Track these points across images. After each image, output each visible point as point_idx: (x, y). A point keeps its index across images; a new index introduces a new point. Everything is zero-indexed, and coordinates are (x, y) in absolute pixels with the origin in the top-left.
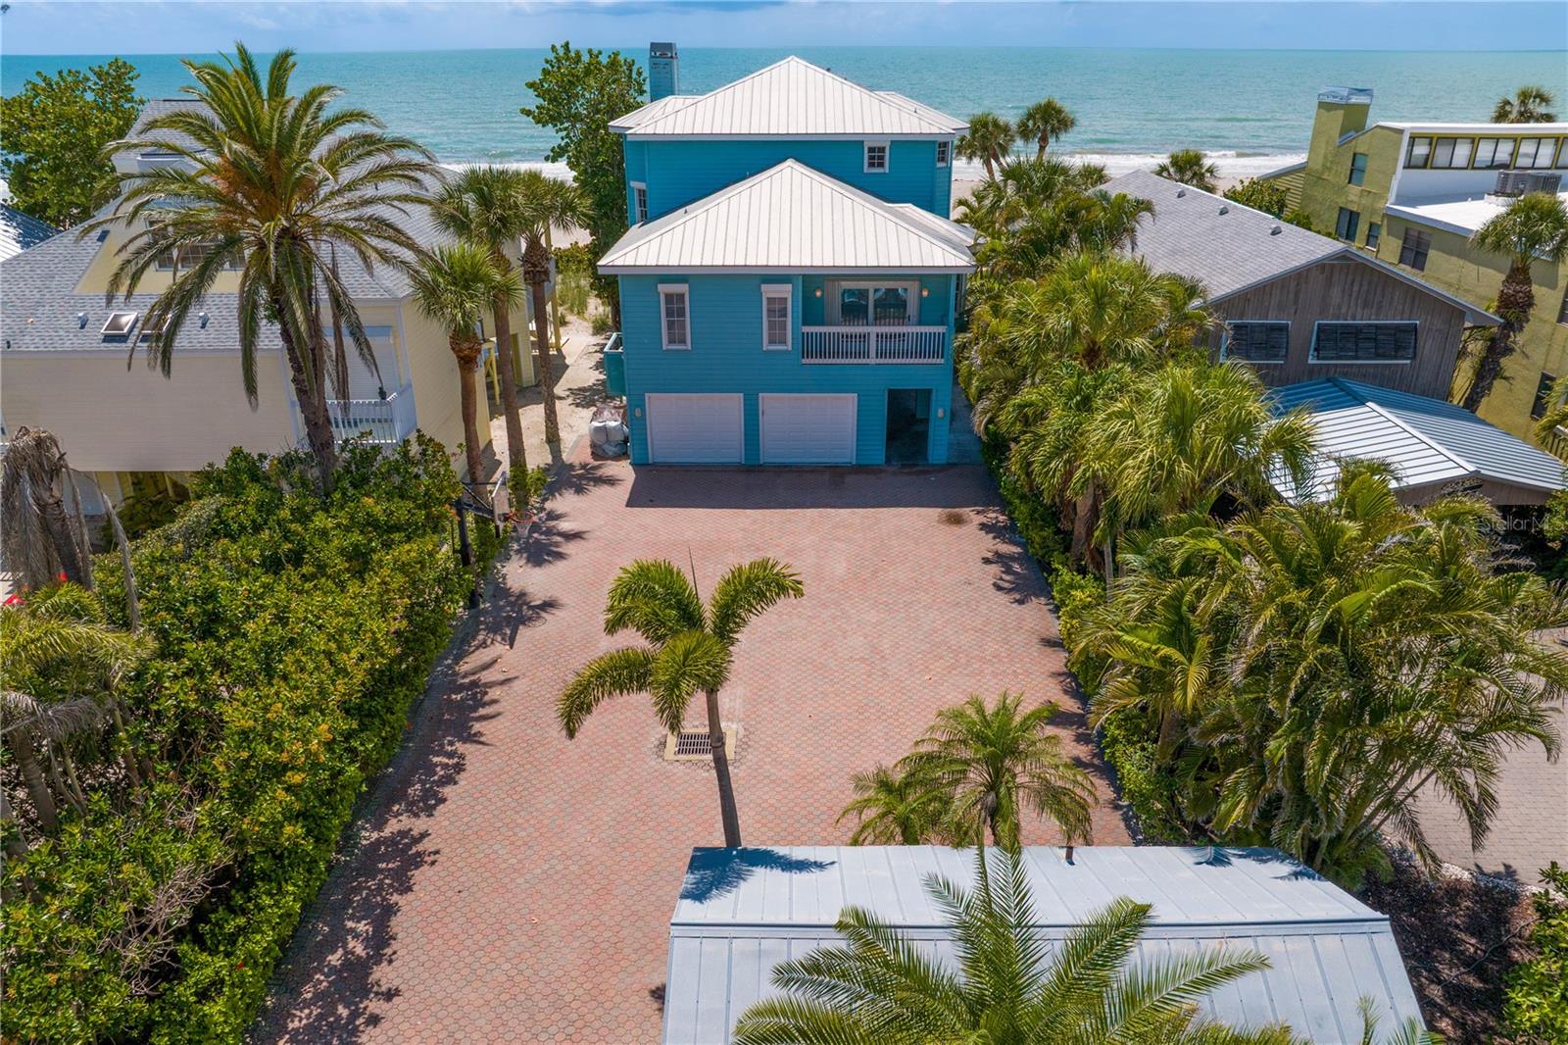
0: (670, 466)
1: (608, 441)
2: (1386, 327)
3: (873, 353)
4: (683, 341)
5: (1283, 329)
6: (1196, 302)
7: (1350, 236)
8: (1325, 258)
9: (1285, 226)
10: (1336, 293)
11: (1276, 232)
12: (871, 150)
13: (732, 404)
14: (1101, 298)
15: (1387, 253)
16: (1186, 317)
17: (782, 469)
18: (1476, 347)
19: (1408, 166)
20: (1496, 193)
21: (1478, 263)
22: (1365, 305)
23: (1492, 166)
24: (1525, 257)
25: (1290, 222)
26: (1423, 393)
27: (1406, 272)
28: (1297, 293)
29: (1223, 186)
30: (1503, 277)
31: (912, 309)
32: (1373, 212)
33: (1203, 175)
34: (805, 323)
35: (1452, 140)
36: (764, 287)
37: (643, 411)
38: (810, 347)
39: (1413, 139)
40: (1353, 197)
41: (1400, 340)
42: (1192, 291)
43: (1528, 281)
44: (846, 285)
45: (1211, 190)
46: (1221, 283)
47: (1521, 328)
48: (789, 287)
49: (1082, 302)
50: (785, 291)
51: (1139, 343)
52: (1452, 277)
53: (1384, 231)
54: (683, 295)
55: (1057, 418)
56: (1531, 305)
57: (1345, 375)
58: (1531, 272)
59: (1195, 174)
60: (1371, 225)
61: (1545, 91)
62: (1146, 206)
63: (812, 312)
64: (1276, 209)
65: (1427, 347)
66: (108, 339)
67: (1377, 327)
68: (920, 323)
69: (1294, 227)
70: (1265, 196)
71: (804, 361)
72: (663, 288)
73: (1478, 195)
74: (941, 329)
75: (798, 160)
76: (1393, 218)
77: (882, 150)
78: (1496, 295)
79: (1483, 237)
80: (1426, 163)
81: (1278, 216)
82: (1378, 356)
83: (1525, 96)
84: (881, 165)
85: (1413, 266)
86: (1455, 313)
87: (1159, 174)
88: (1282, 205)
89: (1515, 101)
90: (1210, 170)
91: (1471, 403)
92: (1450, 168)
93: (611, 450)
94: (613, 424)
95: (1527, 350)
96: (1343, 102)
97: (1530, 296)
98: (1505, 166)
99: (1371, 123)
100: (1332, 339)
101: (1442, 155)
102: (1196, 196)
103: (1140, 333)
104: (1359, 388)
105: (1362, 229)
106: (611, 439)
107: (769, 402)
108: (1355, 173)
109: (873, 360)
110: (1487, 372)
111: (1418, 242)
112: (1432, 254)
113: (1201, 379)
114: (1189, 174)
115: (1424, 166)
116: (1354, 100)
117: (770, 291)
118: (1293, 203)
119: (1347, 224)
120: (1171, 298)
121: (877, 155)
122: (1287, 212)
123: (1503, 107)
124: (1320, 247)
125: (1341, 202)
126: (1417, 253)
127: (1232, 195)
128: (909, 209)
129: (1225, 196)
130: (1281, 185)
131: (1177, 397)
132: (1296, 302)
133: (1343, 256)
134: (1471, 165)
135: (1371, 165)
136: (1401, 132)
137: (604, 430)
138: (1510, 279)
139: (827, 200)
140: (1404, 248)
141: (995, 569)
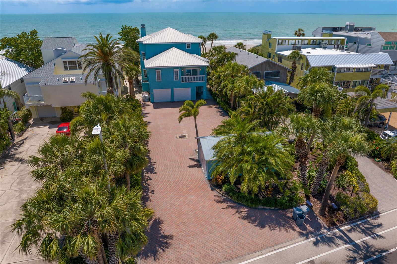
0: (158, 102)
1: (146, 99)
2: (275, 72)
3: (193, 80)
4: (160, 80)
5: (259, 73)
6: (246, 69)
7: (270, 57)
8: (265, 61)
9: (259, 56)
10: (267, 67)
11: (257, 57)
12: (187, 45)
13: (169, 90)
14: (233, 68)
15: (276, 60)
16: (245, 71)
17: (178, 102)
18: (289, 75)
19: (278, 45)
20: (292, 49)
21: (290, 61)
22: (272, 68)
23: (292, 45)
24: (295, 60)
25: (259, 55)
26: (282, 82)
27: (279, 64)
28: (261, 67)
29: (247, 49)
30: (292, 63)
31: (198, 73)
32: (273, 53)
33: (243, 47)
34: (181, 76)
35: (285, 40)
36: (174, 70)
37: (153, 93)
38: (182, 80)
39: (279, 40)
40: (270, 50)
41: (277, 74)
42: (246, 67)
43: (295, 64)
44: (187, 69)
45: (245, 50)
46: (250, 66)
47: (295, 71)
48: (179, 69)
49: (231, 69)
50: (178, 70)
51: (239, 74)
52: (286, 64)
53: (275, 56)
54: (160, 72)
55: (230, 85)
56: (296, 67)
57: (270, 80)
58: (296, 63)
59: (242, 47)
60: (273, 55)
61: (303, 29)
62: (236, 54)
63: (182, 74)
64: (257, 53)
65: (282, 75)
66: (64, 82)
67: (274, 72)
68: (200, 75)
69: (260, 56)
70: (255, 50)
71: (181, 82)
72: (156, 71)
73: (290, 50)
74: (204, 76)
75: (175, 47)
76: (277, 54)
77: (189, 45)
78: (291, 66)
79: (288, 57)
80: (281, 44)
81: (257, 54)
82: (274, 77)
83: (299, 30)
84: (189, 48)
85: (280, 62)
86: (286, 69)
87: (235, 47)
88: (258, 52)
89: (298, 31)
90: (245, 46)
91: (289, 84)
92: (285, 45)
93: (146, 100)
94: (147, 96)
95: (297, 75)
96: (267, 33)
97: (296, 66)
98: (294, 44)
99: (272, 37)
100: (267, 74)
101: (284, 43)
102: (243, 51)
103: (239, 73)
104: (272, 82)
105: (272, 56)
106: (147, 98)
107: (175, 90)
108: (270, 46)
109: (193, 82)
110: (292, 79)
111: (281, 58)
112: (283, 60)
113: (249, 77)
114: (241, 47)
115: (281, 45)
116: (269, 33)
117: (175, 70)
118: (260, 52)
119: (269, 55)
120: (243, 68)
121: (188, 46)
122: (259, 54)
123: (296, 32)
124: (264, 59)
125: (268, 51)
126: (281, 60)
127: (249, 51)
128: (196, 55)
129: (248, 51)
130: (257, 48)
131: (247, 79)
132: (261, 68)
133: (268, 61)
134: (289, 44)
135: (272, 45)
136: (276, 39)
137: (145, 97)
138: (293, 64)
139: (182, 54)
140: (279, 59)
141: (219, 113)
